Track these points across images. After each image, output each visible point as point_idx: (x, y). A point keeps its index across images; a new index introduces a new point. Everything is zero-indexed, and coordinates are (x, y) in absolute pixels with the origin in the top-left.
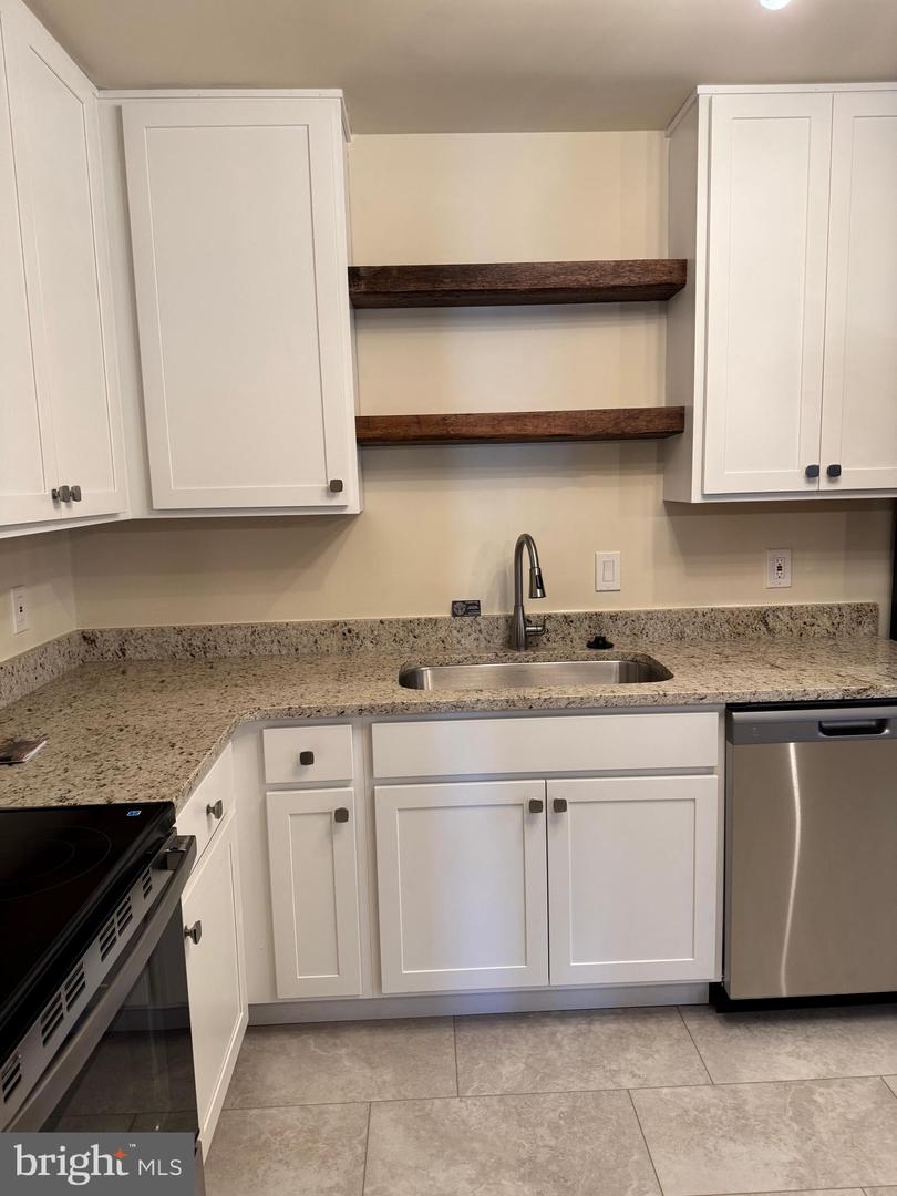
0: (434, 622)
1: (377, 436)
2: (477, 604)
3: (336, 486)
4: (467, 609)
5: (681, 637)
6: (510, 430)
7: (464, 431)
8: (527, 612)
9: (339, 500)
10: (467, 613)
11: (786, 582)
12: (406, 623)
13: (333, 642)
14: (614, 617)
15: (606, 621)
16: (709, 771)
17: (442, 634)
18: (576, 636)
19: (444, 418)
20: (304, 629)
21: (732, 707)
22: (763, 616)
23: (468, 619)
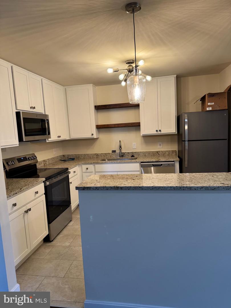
0: (109, 153)
1: (99, 128)
2: (115, 151)
3: (92, 135)
4: (114, 151)
5: (145, 155)
6: (117, 126)
7: (111, 126)
8: (122, 152)
9: (93, 136)
10: (114, 152)
11: (161, 147)
12: (105, 154)
13: (95, 156)
14: (135, 152)
15: (134, 153)
16: (139, 171)
17: (110, 155)
18: (130, 155)
19: (108, 125)
20: (91, 154)
21: (141, 162)
22: (157, 152)
23: (114, 153)
